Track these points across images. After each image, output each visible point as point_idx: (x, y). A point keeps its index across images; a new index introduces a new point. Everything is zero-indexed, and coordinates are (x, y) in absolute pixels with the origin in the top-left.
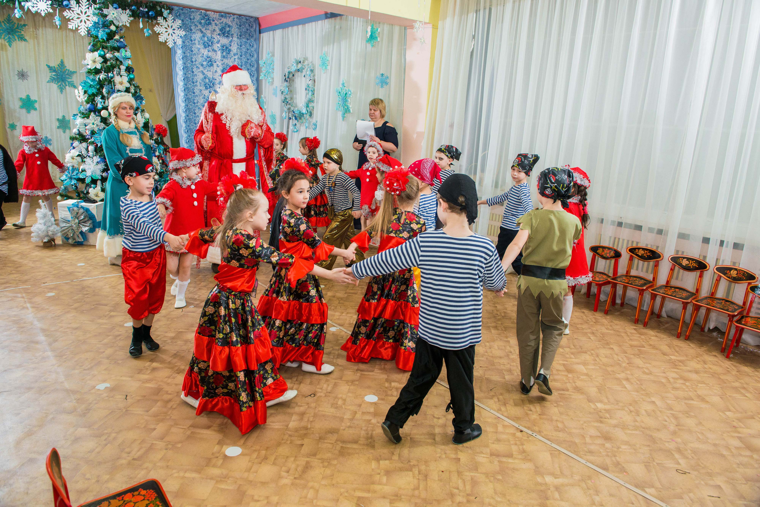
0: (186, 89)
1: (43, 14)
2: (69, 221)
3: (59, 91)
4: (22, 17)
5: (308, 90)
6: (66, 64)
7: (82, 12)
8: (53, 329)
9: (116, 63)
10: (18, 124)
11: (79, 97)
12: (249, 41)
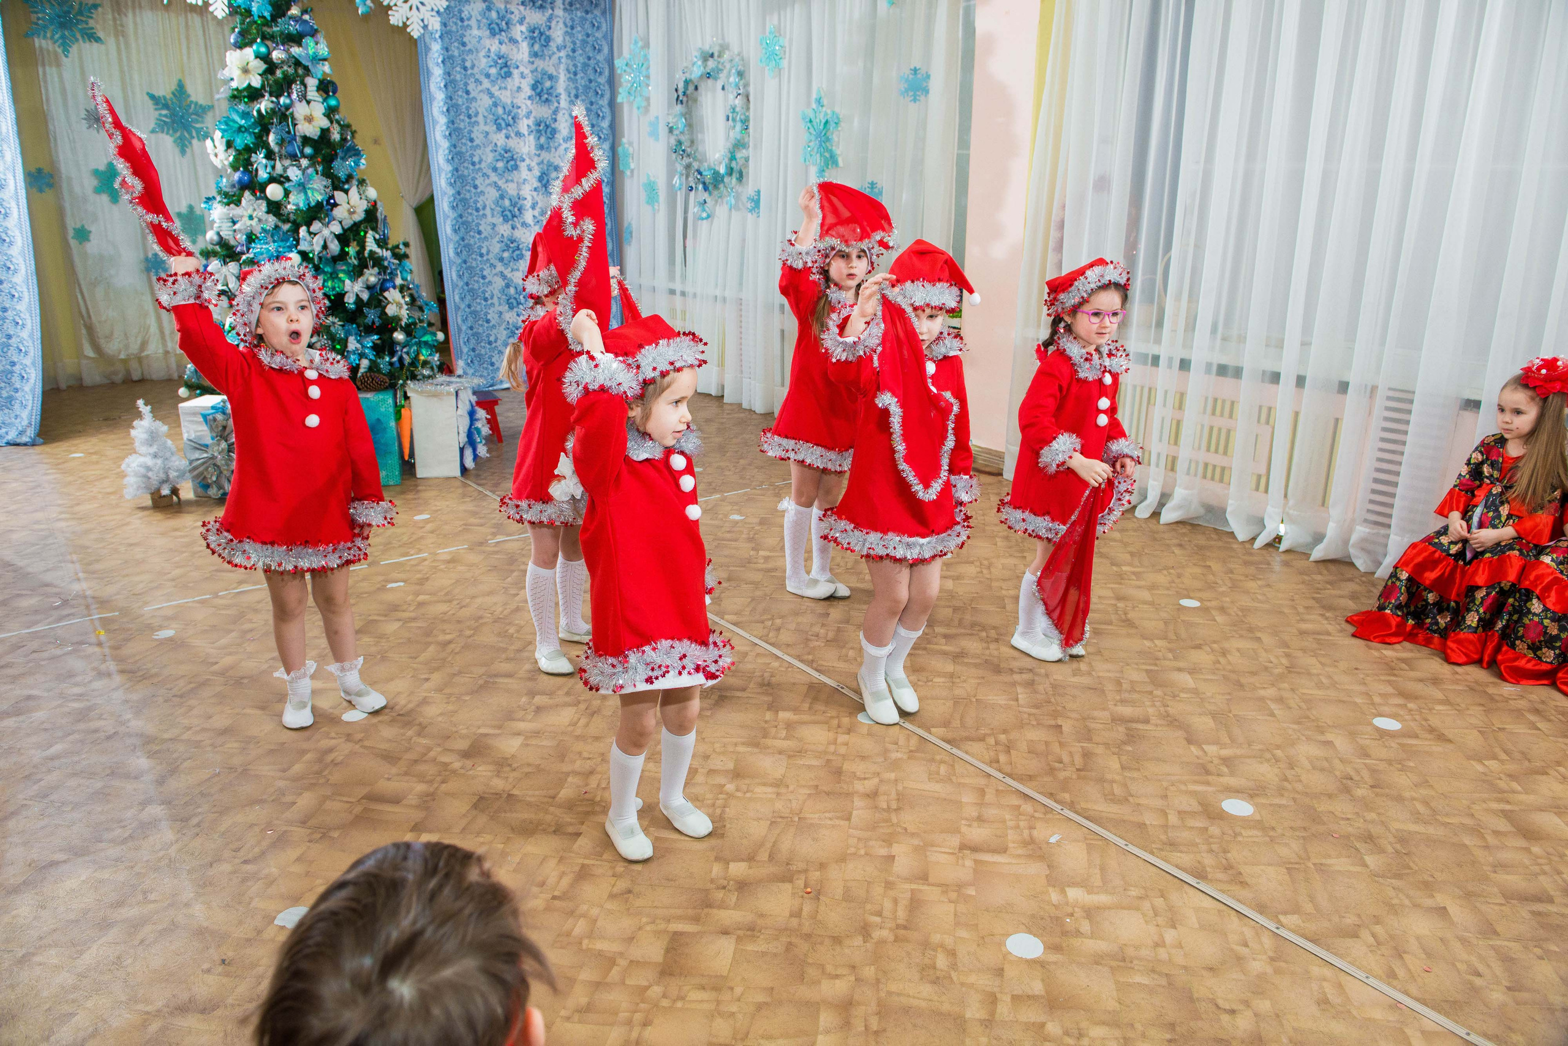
0: (454, 132)
2: (207, 446)
3: (177, 151)
5: (734, 120)
6: (190, 89)
8: (166, 736)
9: (296, 71)
10: (93, 228)
11: (216, 155)
12: (589, 16)
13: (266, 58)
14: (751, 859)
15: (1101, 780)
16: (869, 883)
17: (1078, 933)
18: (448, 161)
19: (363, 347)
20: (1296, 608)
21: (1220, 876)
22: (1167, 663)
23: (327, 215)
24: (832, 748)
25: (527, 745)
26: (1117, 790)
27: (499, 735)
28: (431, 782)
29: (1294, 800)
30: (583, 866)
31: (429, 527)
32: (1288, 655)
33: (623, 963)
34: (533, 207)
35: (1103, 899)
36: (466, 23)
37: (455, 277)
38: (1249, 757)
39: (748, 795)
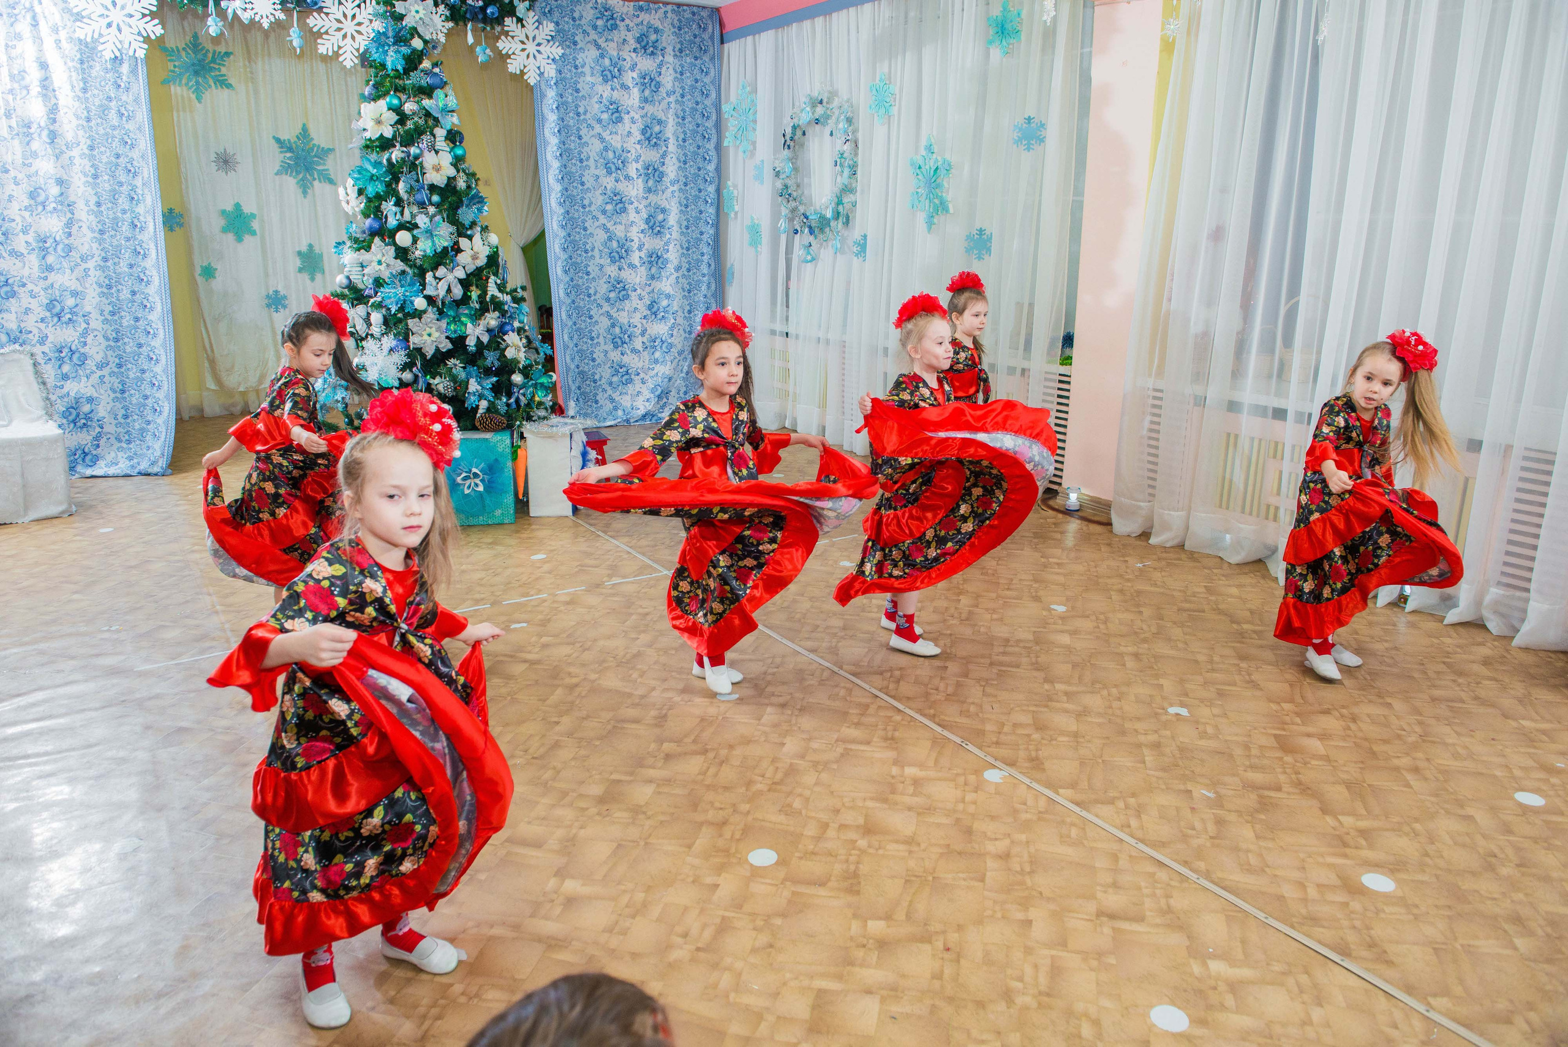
0: (567, 176)
1: (266, 25)
3: (300, 191)
4: (222, 34)
5: (842, 165)
6: (313, 133)
7: (345, 16)
9: (426, 122)
10: (218, 266)
11: (348, 203)
12: (698, 62)
13: (398, 110)
14: (888, 917)
15: (1236, 849)
16: (1008, 947)
17: (1223, 1007)
18: (560, 204)
19: (483, 388)
20: (1426, 673)
21: (1365, 954)
22: (1295, 727)
24: (961, 807)
25: (659, 793)
26: (1253, 860)
27: (631, 781)
28: (570, 826)
29: (1437, 877)
30: (723, 918)
31: (546, 567)
32: (1420, 723)
33: (771, 1018)
34: (640, 249)
35: (1245, 973)
36: (580, 70)
37: (564, 317)
38: (1387, 830)
39: (881, 852)
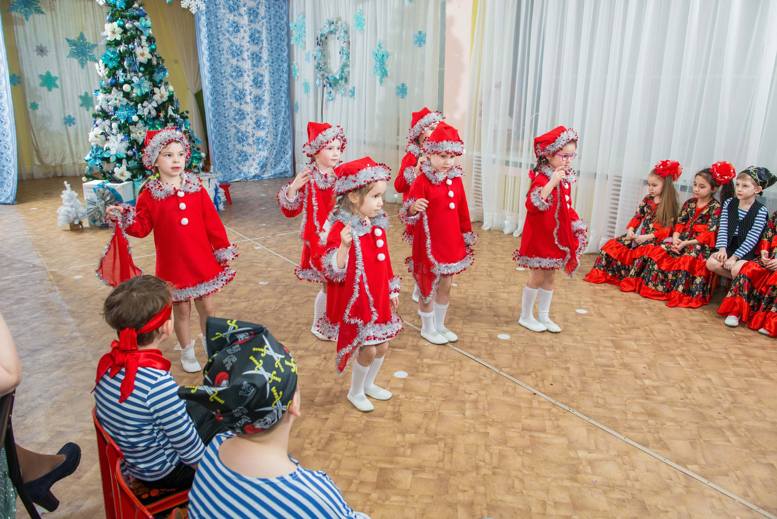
0: (212, 58)
8: (81, 311)
9: (136, 32)
11: (100, 71)
13: (123, 27)
18: (209, 72)
21: (485, 356)
23: (150, 98)
34: (250, 94)
35: (437, 362)
36: (218, 7)
37: (212, 128)
